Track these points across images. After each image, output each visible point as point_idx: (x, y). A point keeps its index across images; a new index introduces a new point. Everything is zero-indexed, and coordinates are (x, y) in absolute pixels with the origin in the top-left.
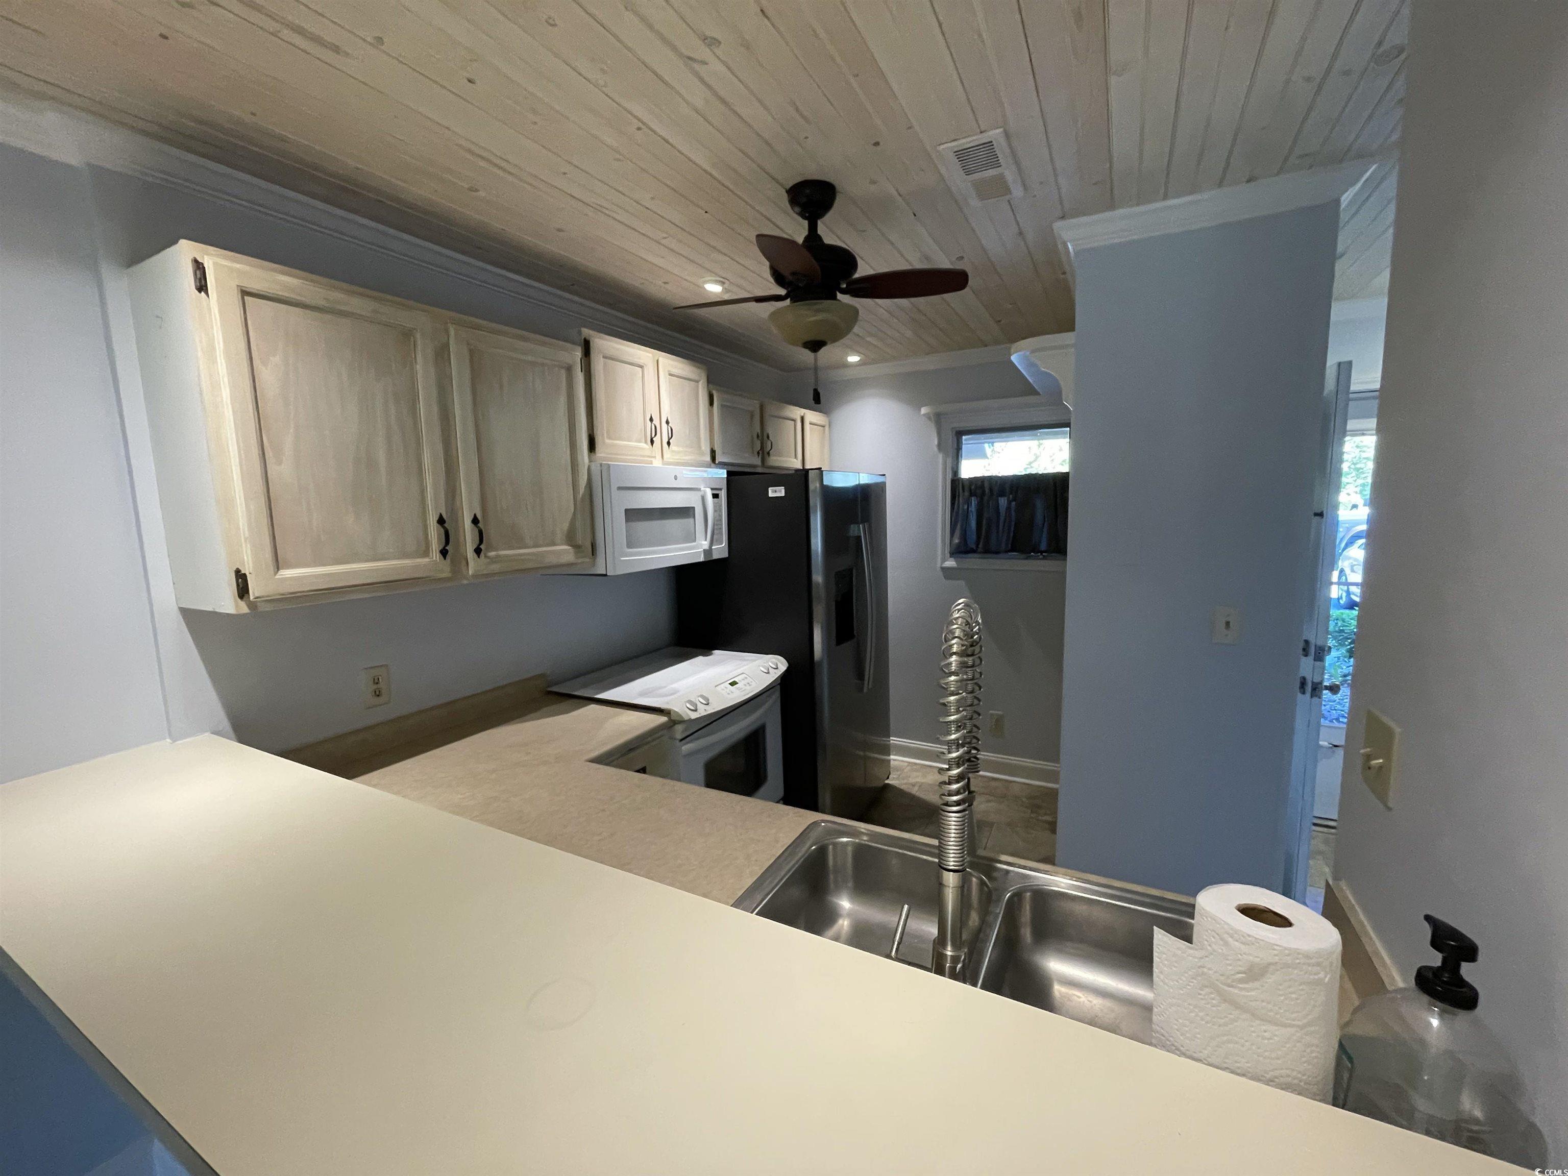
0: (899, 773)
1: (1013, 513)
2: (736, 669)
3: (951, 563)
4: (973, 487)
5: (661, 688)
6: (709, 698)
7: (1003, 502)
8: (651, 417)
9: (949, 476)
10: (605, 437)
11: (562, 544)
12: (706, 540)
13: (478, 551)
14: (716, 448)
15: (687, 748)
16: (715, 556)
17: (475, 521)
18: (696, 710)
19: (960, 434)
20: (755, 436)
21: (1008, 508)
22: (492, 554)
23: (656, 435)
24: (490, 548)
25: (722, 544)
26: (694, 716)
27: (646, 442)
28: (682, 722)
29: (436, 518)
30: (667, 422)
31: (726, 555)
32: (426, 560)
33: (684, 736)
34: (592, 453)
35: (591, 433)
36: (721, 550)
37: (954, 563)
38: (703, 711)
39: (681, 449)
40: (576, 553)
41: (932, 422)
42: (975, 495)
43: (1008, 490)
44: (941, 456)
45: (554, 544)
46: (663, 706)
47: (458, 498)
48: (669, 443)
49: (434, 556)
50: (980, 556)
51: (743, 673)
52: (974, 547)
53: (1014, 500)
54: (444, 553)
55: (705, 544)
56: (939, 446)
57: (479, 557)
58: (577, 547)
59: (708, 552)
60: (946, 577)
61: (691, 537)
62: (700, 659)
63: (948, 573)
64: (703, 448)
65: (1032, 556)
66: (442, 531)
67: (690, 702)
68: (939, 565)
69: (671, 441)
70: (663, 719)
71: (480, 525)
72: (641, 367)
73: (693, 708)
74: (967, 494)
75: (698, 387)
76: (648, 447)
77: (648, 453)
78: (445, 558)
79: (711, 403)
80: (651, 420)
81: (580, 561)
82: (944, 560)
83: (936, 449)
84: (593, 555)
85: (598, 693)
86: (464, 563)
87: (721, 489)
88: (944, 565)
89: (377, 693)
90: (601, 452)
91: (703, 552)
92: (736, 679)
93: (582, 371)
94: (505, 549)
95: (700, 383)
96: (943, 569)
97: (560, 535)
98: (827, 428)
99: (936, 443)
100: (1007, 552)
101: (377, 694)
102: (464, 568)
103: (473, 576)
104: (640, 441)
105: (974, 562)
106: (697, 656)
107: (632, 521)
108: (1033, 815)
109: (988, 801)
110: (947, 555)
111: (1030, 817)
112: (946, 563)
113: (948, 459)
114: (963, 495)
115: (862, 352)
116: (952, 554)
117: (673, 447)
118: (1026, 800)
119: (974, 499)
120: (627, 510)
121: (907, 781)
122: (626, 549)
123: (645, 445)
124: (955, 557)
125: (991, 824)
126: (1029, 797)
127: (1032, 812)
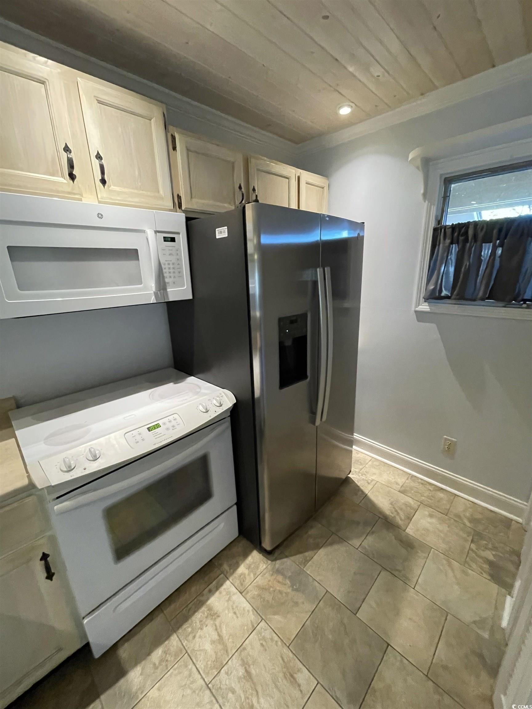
0: (361, 467)
1: (497, 261)
3: (425, 307)
8: (66, 145)
9: (433, 224)
14: (181, 194)
19: (448, 181)
20: (238, 187)
25: (184, 286)
27: (63, 176)
30: (98, 157)
31: (190, 297)
37: (428, 307)
41: (420, 171)
42: (458, 242)
44: (426, 204)
48: (103, 181)
50: (454, 302)
53: (501, 245)
55: (154, 287)
56: (425, 195)
59: (159, 295)
60: (419, 320)
63: (421, 316)
64: (161, 192)
65: (514, 304)
68: (413, 309)
69: (106, 178)
72: (43, 83)
74: (448, 241)
75: (151, 123)
76: (65, 181)
79: (172, 147)
80: (67, 150)
82: (418, 304)
83: (421, 198)
87: (178, 233)
88: (418, 309)
92: (160, 422)
96: (416, 312)
98: (326, 189)
100: (483, 299)
107: (30, 261)
108: (473, 546)
109: (431, 516)
110: (422, 300)
111: (470, 549)
112: (420, 307)
113: (433, 206)
114: (444, 243)
115: (351, 104)
116: (426, 299)
117: (112, 187)
118: (468, 524)
119: (455, 246)
120: (10, 249)
121: (364, 477)
122: (18, 290)
123: (63, 179)
124: (429, 303)
125: (427, 548)
126: (472, 520)
127: (472, 541)
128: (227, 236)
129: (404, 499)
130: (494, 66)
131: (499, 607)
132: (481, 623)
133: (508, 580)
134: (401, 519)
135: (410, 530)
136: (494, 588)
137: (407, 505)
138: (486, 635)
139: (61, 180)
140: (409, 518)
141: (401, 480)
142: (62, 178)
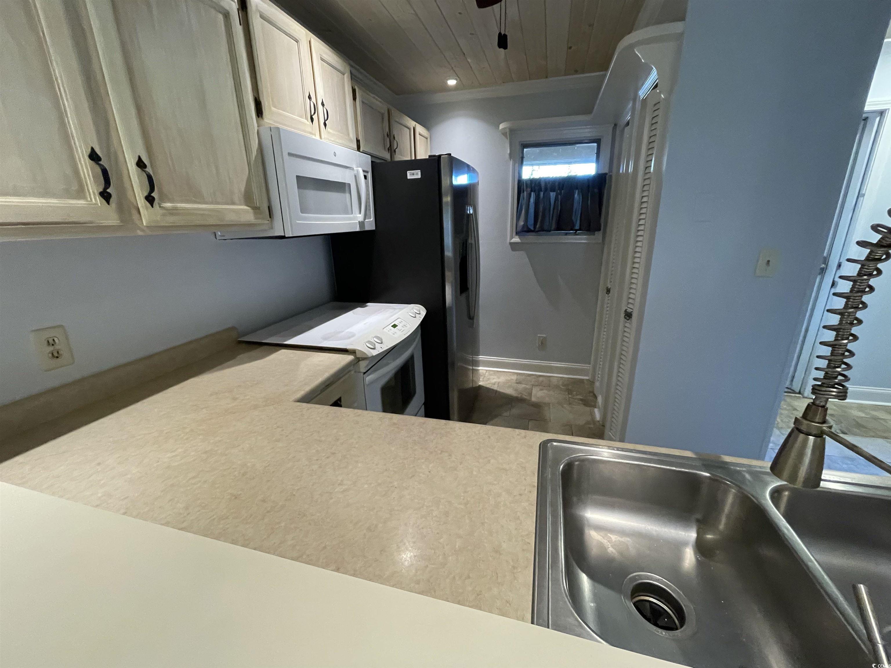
1: (559, 203)
2: (392, 316)
3: (516, 239)
4: (533, 185)
5: (340, 332)
6: (383, 339)
7: (553, 195)
8: (309, 94)
9: (516, 177)
10: (271, 106)
11: (241, 205)
12: (360, 213)
13: (150, 199)
14: (360, 138)
15: (369, 378)
16: (367, 228)
17: (140, 164)
18: (374, 349)
19: (523, 146)
20: (386, 135)
21: (556, 199)
22: (168, 205)
23: (315, 113)
24: (163, 199)
25: (371, 219)
26: (375, 353)
28: (364, 359)
29: (87, 152)
30: (323, 104)
31: (374, 228)
32: (82, 202)
33: (367, 369)
34: (260, 118)
35: (256, 96)
36: (370, 225)
37: (518, 239)
38: (380, 349)
39: (334, 132)
40: (255, 213)
41: (506, 137)
42: (535, 191)
43: (557, 188)
44: (512, 161)
45: (233, 203)
46: (349, 347)
47: (113, 133)
48: (325, 124)
49: (93, 200)
50: (536, 233)
51: (399, 318)
52: (532, 228)
53: (561, 194)
54: (106, 196)
55: (360, 217)
56: (510, 155)
57: (152, 206)
58: (256, 209)
59: (362, 224)
60: (513, 250)
61: (347, 210)
62: (359, 310)
63: (514, 246)
64: (350, 135)
66: (99, 170)
67: (369, 342)
68: (508, 241)
69: (326, 122)
70: (349, 358)
71: (149, 169)
72: (297, 41)
73: (372, 347)
74: (529, 190)
75: (343, 78)
76: (309, 124)
77: (309, 129)
78: (108, 202)
79: (354, 99)
80: (310, 98)
81: (259, 221)
82: (512, 237)
83: (507, 156)
84: (270, 217)
85: (285, 341)
86: (134, 212)
87: (368, 172)
88: (512, 241)
89: (56, 354)
90: (268, 119)
91: (358, 224)
92: (396, 323)
93: (240, 24)
94: (182, 202)
95: (346, 75)
96: (511, 244)
97: (238, 195)
98: (429, 139)
99: (509, 152)
101: (56, 356)
102: (135, 216)
103: (147, 227)
104: (301, 117)
105: (531, 238)
106: (357, 308)
107: (305, 188)
108: (570, 396)
109: (541, 390)
110: (514, 233)
111: (569, 398)
112: (513, 239)
113: (516, 164)
114: (527, 191)
115: (457, 78)
116: (517, 233)
117: (329, 130)
118: (563, 387)
119: (533, 194)
120: (298, 177)
121: (489, 382)
122: (301, 214)
123: (306, 121)
124: (519, 236)
125: (548, 404)
126: (564, 385)
127: (569, 394)
128: (420, 177)
129: (521, 387)
130: (547, 77)
131: (592, 414)
132: (588, 423)
133: (593, 404)
134: (526, 396)
135: (533, 399)
136: (588, 409)
137: (526, 389)
138: (592, 426)
139: (305, 121)
140: (530, 394)
141: (514, 377)
142: (306, 119)
